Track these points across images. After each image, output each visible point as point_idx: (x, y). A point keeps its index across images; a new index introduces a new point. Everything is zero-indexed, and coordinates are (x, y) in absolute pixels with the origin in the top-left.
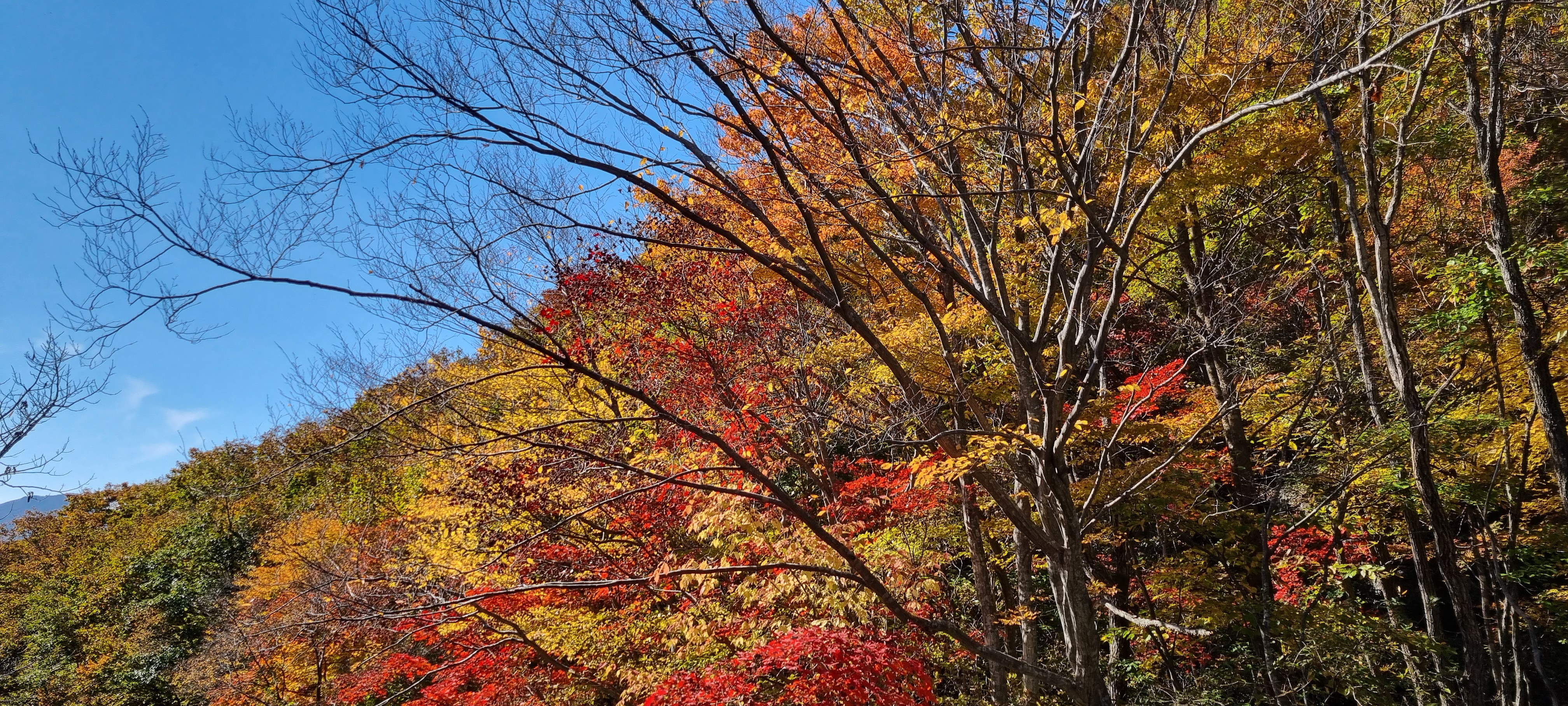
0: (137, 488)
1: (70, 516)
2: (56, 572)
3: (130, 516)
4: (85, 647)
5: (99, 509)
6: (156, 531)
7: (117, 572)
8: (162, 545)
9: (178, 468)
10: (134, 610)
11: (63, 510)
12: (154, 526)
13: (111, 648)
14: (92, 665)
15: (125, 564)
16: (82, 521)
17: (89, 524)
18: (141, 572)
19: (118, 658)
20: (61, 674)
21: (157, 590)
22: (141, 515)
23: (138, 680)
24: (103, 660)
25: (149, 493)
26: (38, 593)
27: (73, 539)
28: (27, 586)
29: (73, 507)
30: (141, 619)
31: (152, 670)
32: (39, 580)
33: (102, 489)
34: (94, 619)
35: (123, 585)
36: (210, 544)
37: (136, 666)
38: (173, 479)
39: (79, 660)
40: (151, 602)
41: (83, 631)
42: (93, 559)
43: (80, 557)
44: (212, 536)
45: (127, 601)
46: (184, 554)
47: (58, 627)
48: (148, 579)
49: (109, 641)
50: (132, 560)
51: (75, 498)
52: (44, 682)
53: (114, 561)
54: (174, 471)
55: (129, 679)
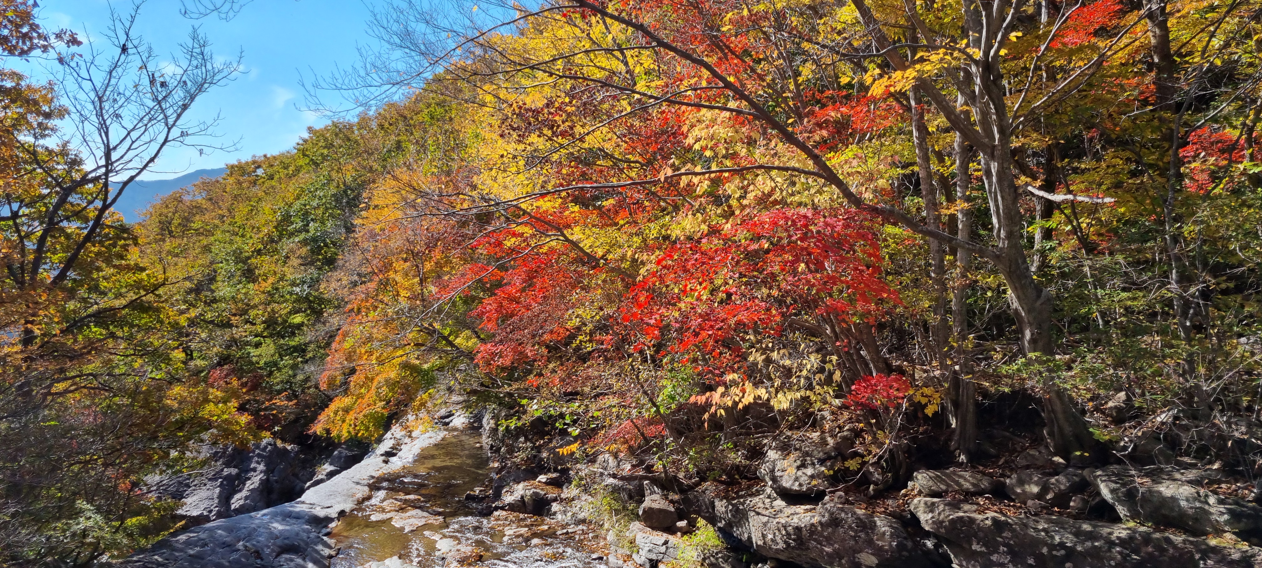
0: (274, 158)
1: (231, 180)
2: (228, 221)
3: (272, 179)
4: (257, 272)
5: (249, 174)
6: (292, 188)
7: (270, 218)
8: (298, 198)
9: (301, 142)
10: (287, 245)
11: (225, 176)
12: (291, 184)
13: (275, 272)
14: (264, 284)
15: (275, 212)
16: (240, 183)
17: (245, 185)
18: (287, 219)
19: (281, 279)
20: (244, 291)
21: (300, 231)
22: (280, 178)
23: (297, 294)
24: (271, 280)
25: (284, 162)
26: (219, 235)
27: (235, 197)
28: (209, 231)
29: (232, 173)
30: (292, 251)
31: (305, 287)
32: (217, 227)
33: (250, 160)
34: (259, 252)
35: (276, 227)
36: (333, 195)
37: (293, 284)
38: (299, 150)
39: (254, 281)
40: (297, 239)
41: (253, 260)
42: (252, 210)
43: (243, 209)
44: (333, 191)
45: (280, 240)
46: (315, 203)
47: (236, 258)
48: (292, 223)
49: (273, 267)
50: (279, 209)
51: (232, 167)
52: (233, 297)
53: (267, 210)
54: (298, 144)
55: (291, 294)
